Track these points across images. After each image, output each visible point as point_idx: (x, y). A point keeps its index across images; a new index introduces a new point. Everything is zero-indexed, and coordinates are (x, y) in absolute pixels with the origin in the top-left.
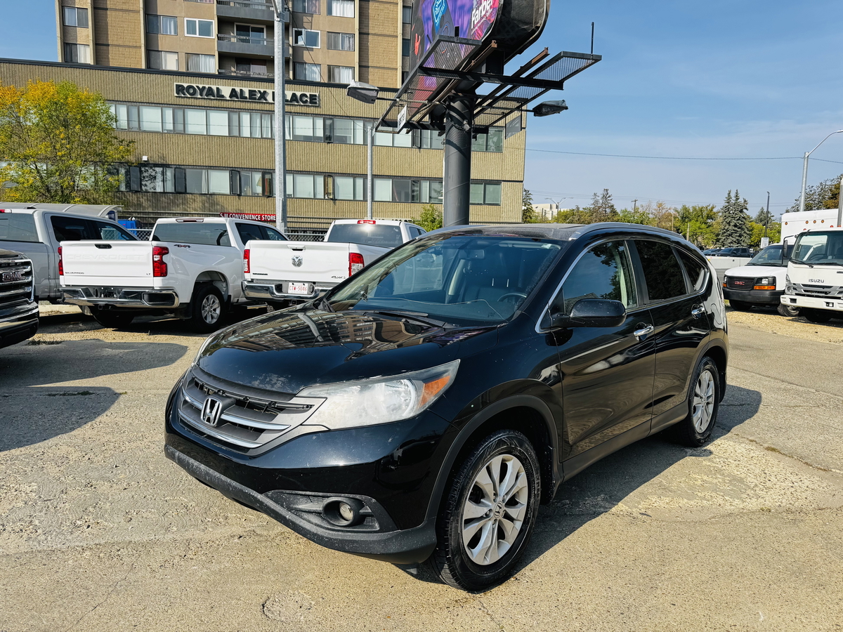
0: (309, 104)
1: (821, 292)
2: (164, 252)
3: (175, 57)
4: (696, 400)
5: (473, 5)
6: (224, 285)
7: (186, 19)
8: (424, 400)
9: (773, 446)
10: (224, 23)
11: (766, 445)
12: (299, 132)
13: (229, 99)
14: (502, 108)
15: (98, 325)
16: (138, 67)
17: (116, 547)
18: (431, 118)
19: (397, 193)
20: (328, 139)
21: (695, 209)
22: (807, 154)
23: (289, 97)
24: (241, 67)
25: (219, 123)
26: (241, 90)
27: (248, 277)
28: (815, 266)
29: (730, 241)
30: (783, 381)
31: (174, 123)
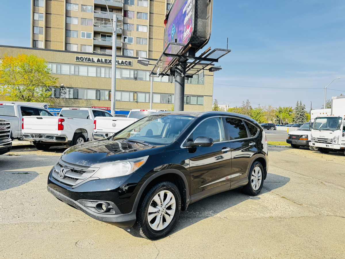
0: (128, 65)
1: (324, 141)
2: (63, 121)
3: (77, 46)
4: (252, 178)
5: (184, 31)
6: (86, 134)
7: (81, 32)
8: (133, 169)
9: (284, 196)
10: (96, 33)
11: (282, 196)
12: (124, 76)
13: (97, 62)
14: (197, 69)
15: (36, 149)
16: (62, 50)
17: (27, 224)
18: (171, 71)
19: (162, 100)
20: (136, 78)
21: (284, 108)
22: (326, 87)
23: (120, 62)
24: (102, 50)
25: (92, 71)
26: (102, 59)
27: (95, 131)
28: (321, 131)
29: (298, 121)
30: (301, 174)
31: (74, 71)
